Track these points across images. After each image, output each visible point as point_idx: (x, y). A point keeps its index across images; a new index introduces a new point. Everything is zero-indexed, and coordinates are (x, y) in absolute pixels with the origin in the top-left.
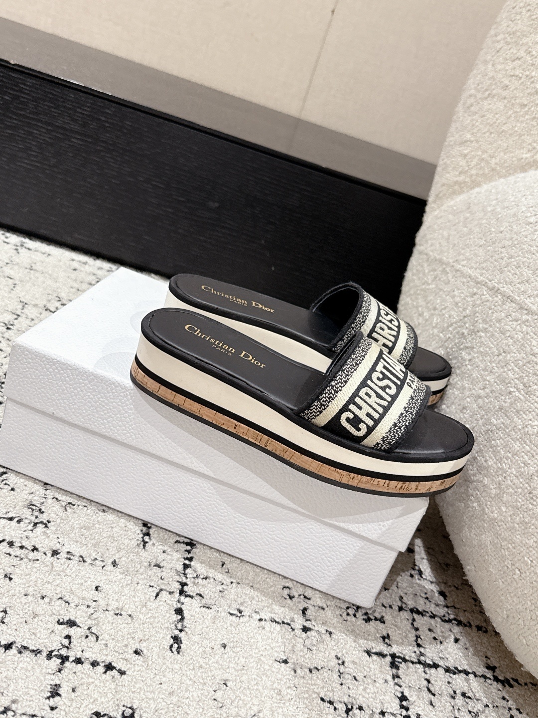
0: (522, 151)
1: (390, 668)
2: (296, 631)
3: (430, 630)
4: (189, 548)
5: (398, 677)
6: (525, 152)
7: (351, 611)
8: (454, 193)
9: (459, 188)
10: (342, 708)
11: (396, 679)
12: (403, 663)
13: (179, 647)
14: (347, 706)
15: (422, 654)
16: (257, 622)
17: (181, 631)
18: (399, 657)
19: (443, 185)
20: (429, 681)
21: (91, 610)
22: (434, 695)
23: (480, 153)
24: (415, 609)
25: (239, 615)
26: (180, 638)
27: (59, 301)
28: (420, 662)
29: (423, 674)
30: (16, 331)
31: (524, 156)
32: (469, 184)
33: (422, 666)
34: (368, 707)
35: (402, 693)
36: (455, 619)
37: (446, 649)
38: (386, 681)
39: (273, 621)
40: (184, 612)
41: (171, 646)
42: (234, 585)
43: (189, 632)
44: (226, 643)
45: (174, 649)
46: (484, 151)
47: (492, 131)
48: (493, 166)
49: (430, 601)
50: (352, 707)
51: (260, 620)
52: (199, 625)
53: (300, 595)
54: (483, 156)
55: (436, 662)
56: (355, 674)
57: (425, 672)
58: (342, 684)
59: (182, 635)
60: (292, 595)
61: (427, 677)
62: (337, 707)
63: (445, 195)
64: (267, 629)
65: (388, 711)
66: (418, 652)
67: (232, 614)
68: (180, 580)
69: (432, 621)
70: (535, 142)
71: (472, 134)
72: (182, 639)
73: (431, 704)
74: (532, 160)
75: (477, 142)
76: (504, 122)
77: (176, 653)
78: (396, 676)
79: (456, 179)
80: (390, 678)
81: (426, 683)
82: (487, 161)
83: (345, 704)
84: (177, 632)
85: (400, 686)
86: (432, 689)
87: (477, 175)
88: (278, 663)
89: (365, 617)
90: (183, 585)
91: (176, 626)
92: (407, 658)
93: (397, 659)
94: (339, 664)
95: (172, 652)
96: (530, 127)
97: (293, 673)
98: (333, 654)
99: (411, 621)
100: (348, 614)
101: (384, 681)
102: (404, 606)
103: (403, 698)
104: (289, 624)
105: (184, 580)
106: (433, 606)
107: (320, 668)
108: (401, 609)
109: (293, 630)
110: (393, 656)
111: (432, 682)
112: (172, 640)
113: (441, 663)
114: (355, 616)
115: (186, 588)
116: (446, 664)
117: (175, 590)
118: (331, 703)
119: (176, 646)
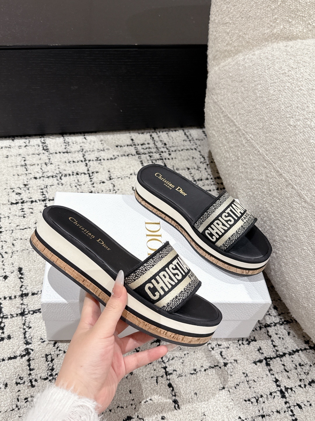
0: (264, 29)
1: (266, 367)
2: (222, 368)
3: (276, 334)
4: (158, 343)
5: (271, 370)
6: (266, 29)
7: (240, 342)
8: (226, 56)
9: (228, 54)
10: (254, 400)
11: (271, 372)
12: (271, 361)
13: (178, 406)
14: (256, 399)
15: (277, 351)
16: (204, 372)
17: (175, 396)
18: (268, 358)
19: (217, 51)
20: (284, 365)
21: (134, 406)
22: (288, 372)
23: (237, 32)
24: (267, 325)
25: (195, 373)
26: (177, 400)
27: (13, 191)
28: (277, 356)
29: (281, 362)
30: (5, 232)
31: (266, 32)
32: (234, 52)
33: (279, 358)
34: (264, 394)
35: (275, 378)
36: (285, 321)
37: (286, 342)
38: (267, 375)
39: (211, 367)
40: (172, 384)
41: (175, 407)
42: (186, 355)
43: (179, 395)
44: (196, 392)
45: (177, 408)
46: (240, 31)
47: (243, 16)
48: (248, 40)
49: (271, 316)
50: (258, 398)
51: (205, 370)
52: (181, 388)
53: (216, 345)
54: (240, 34)
55: (284, 352)
56: (253, 379)
57: (281, 361)
58: (250, 387)
59: (177, 398)
60: (212, 347)
61: (283, 363)
62: (252, 401)
63: (219, 57)
64: (210, 374)
65: (273, 391)
66: (275, 351)
67: (192, 374)
68: (163, 366)
69: (276, 328)
70: (271, 22)
71: (230, 18)
72: (178, 400)
73: (289, 378)
74: (271, 33)
75: (234, 24)
76: (249, 10)
77: (178, 409)
78: (270, 370)
79: (225, 48)
80: (268, 372)
81: (283, 366)
82: (243, 37)
83: (255, 397)
84: (174, 398)
85: (273, 375)
86: (286, 369)
87: (238, 46)
88: (221, 391)
89: (247, 342)
90: (165, 368)
91: (172, 394)
92: (272, 357)
93: (268, 360)
94: (245, 377)
95: (176, 409)
96: (267, 13)
97: (229, 392)
98: (241, 373)
99: (267, 333)
100: (240, 345)
101: (266, 375)
102: (261, 325)
103: (277, 381)
104: (217, 366)
105: (164, 365)
106: (273, 317)
107: (238, 384)
108: (260, 328)
109: (220, 368)
110: (266, 359)
111: (285, 365)
112: (174, 403)
113: (286, 352)
114: (243, 344)
115: (167, 369)
116: (288, 351)
117: (163, 373)
118: (249, 400)
119: (176, 405)
